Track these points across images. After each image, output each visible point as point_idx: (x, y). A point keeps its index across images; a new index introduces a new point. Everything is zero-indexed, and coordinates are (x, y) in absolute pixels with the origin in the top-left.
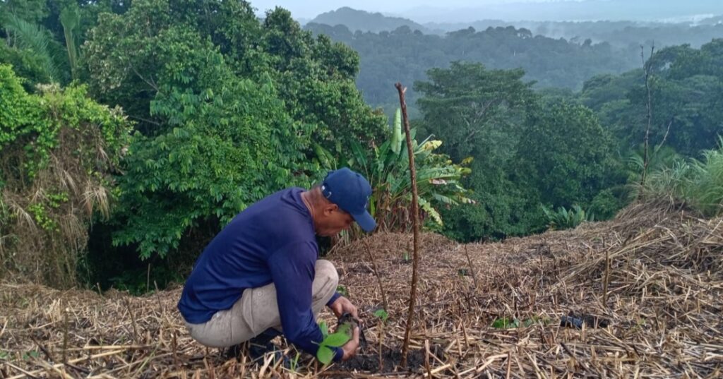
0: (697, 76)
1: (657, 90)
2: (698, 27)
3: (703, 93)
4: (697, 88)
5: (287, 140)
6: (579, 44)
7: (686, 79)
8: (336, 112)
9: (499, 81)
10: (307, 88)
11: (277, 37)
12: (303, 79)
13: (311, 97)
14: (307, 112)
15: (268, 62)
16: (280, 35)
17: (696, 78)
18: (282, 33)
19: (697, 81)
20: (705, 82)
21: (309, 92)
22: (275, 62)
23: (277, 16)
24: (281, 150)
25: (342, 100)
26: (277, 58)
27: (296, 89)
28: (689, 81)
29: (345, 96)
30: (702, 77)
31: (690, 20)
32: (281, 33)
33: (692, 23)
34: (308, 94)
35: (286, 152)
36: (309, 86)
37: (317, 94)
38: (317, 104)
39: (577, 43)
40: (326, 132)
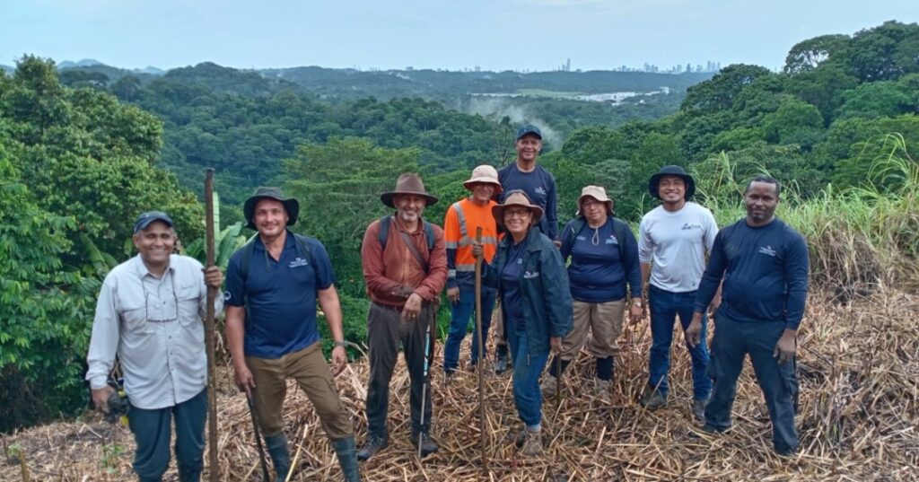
0: (609, 160)
1: (568, 176)
2: (620, 107)
3: (616, 179)
4: (611, 174)
5: (29, 241)
6: (497, 122)
7: (598, 164)
8: (114, 200)
9: (389, 163)
10: (66, 168)
11: (25, 98)
12: (62, 156)
13: (74, 179)
14: (69, 201)
15: (8, 131)
16: (30, 94)
17: (610, 163)
18: (33, 92)
19: (609, 166)
20: (618, 167)
21: (69, 173)
22: (22, 131)
23: (26, 68)
24: (19, 255)
25: (125, 184)
26: (25, 126)
27: (51, 169)
28: (602, 166)
29: (128, 178)
30: (613, 161)
31: (612, 98)
32: (31, 91)
33: (614, 102)
34: (69, 176)
35: (29, 259)
36: (70, 165)
37: (83, 176)
38: (82, 189)
39: (494, 120)
40: (100, 226)
